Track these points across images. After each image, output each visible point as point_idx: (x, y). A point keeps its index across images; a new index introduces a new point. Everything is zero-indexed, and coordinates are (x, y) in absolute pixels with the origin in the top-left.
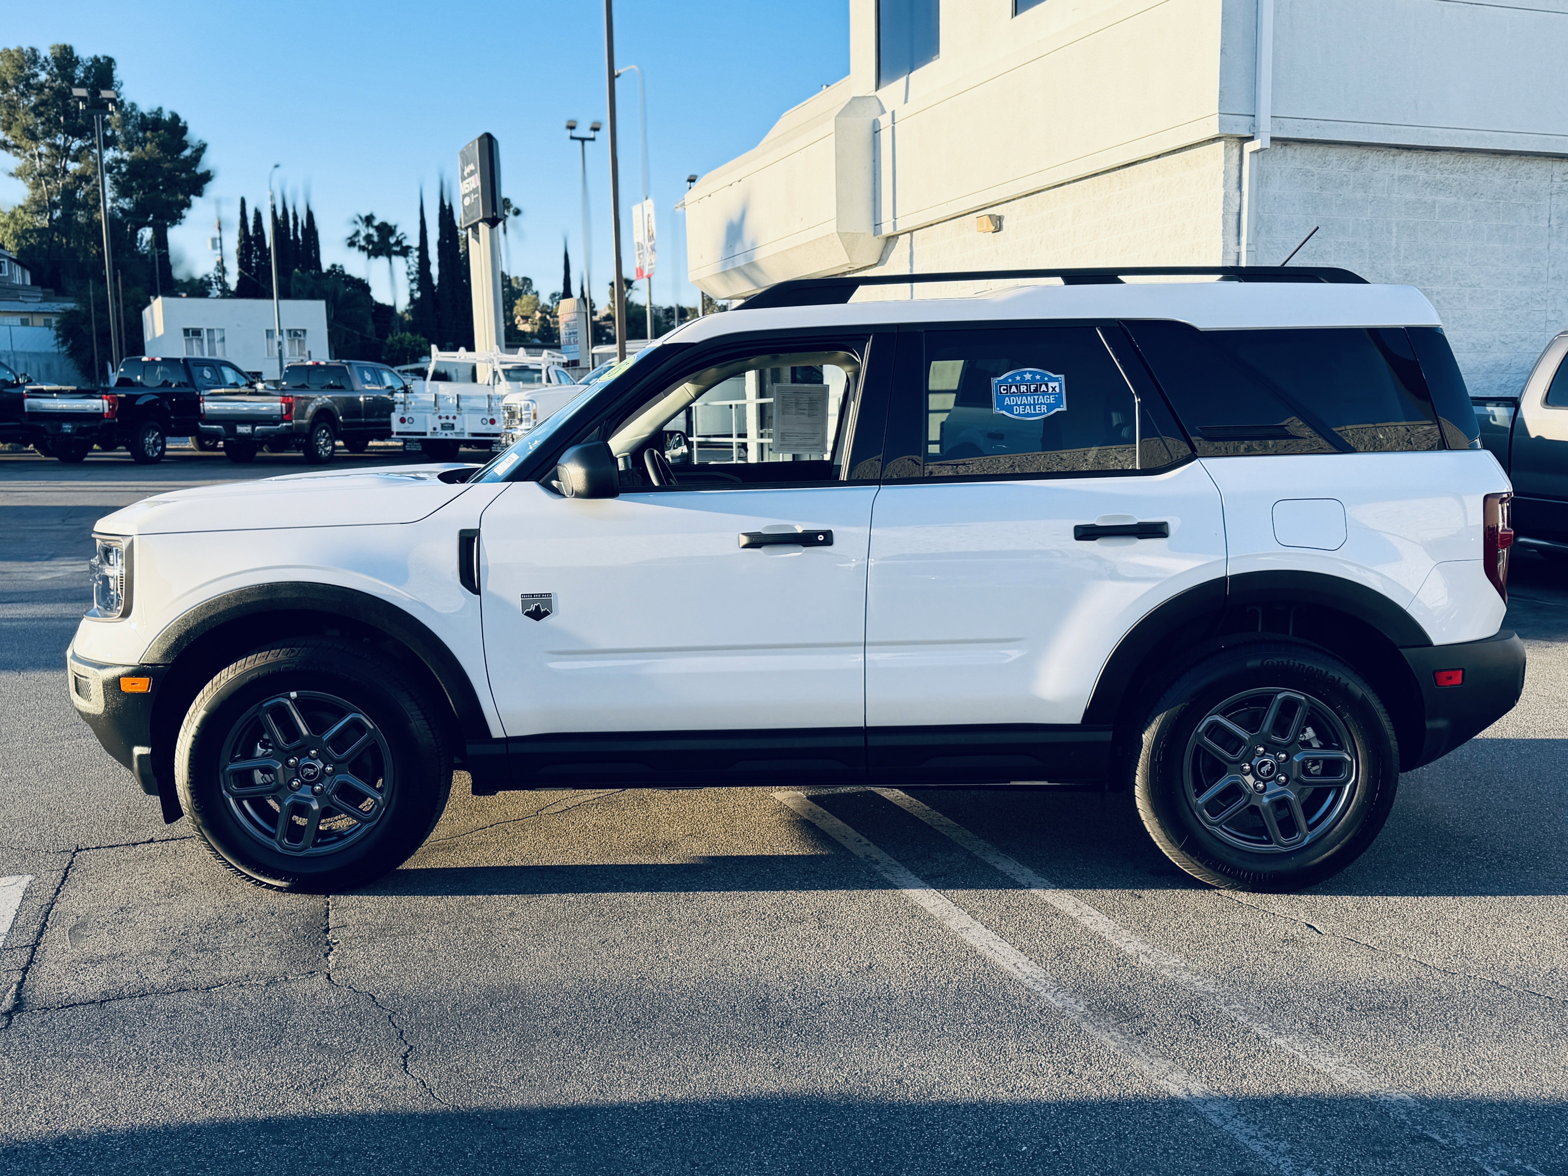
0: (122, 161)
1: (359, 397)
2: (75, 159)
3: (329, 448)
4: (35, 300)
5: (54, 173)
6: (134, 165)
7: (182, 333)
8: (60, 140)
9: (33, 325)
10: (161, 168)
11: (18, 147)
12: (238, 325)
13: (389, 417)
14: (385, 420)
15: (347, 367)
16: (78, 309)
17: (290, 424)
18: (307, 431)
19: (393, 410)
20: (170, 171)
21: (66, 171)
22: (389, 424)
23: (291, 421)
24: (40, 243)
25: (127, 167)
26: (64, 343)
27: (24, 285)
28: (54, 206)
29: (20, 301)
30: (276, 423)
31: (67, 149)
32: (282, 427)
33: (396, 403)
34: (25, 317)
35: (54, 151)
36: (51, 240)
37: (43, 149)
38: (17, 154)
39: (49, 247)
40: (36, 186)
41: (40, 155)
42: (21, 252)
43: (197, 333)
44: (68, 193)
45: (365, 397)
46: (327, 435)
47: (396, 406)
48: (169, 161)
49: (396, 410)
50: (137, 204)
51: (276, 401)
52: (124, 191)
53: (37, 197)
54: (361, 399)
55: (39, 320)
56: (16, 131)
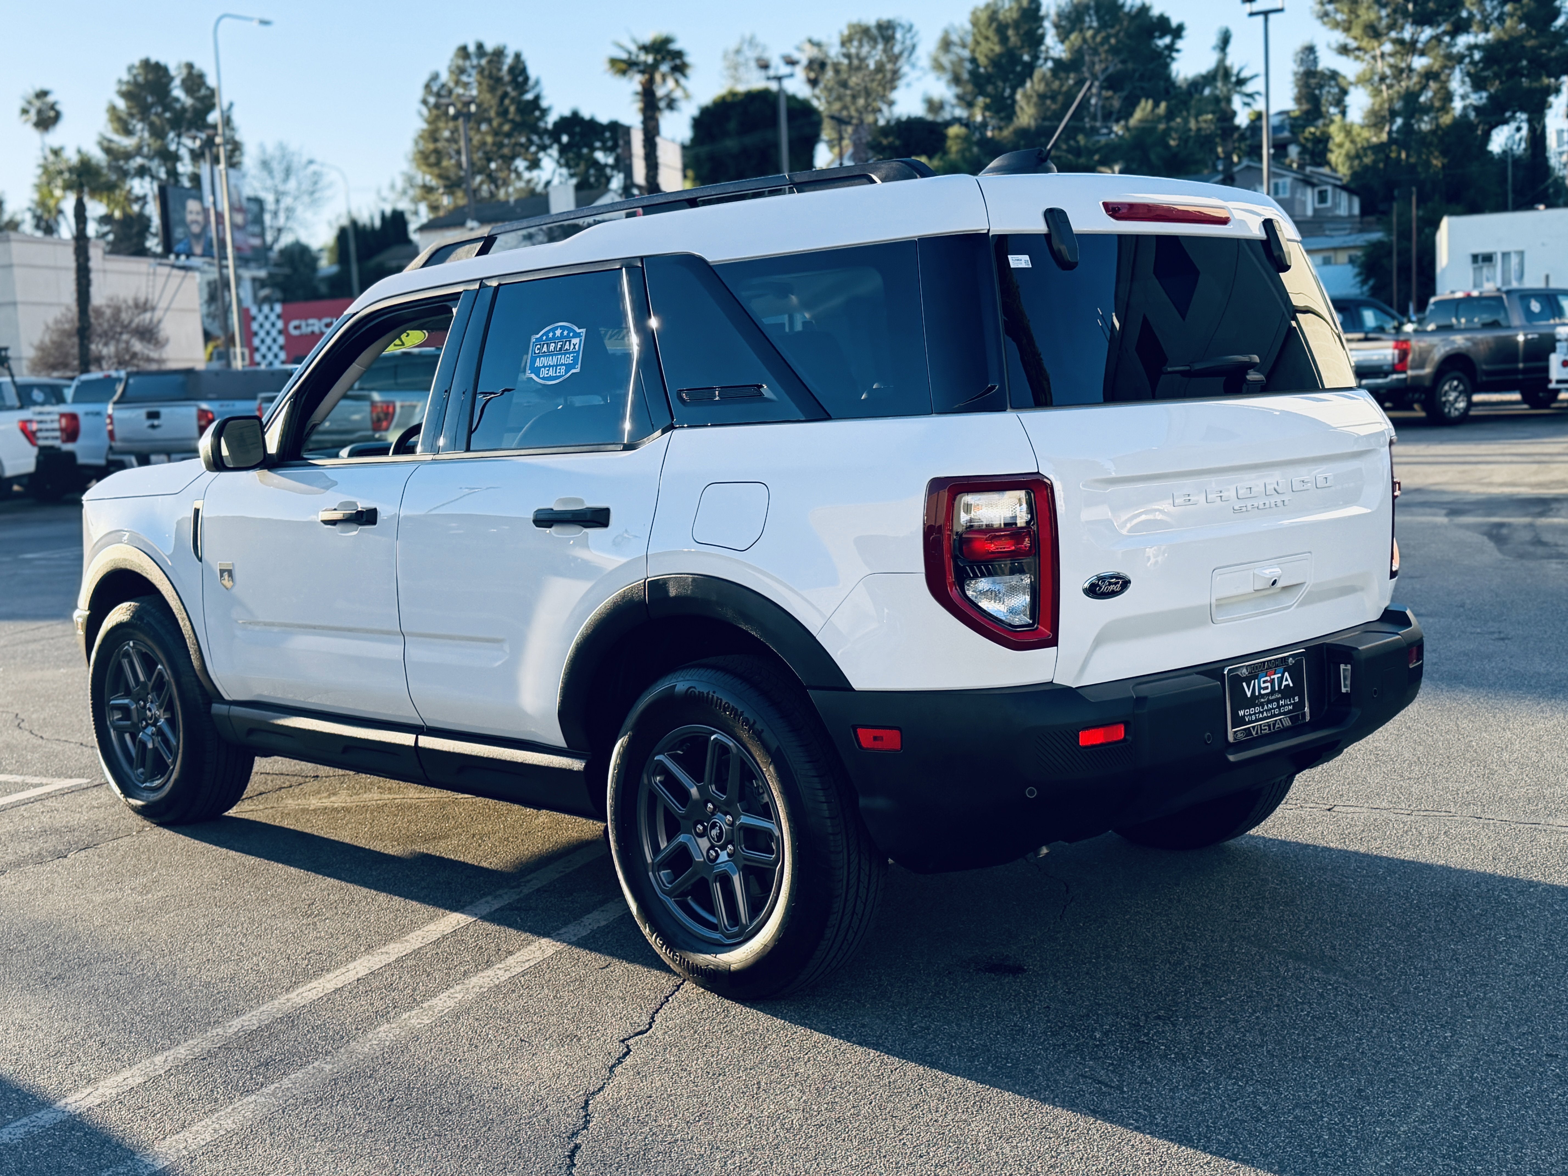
0: (1476, 47)
1: (1517, 335)
2: (1422, 53)
3: (1461, 405)
4: (1343, 233)
5: (1398, 73)
6: (1488, 50)
7: (1470, 259)
8: (1407, 34)
9: (1336, 264)
10: (1523, 47)
11: (1358, 49)
12: (1543, 244)
13: (1547, 360)
14: (1541, 364)
15: (1504, 296)
16: (1386, 239)
17: (1402, 376)
18: (1427, 383)
19: (1553, 350)
20: (1533, 49)
21: (1410, 69)
22: (1546, 369)
23: (1404, 372)
24: (1375, 162)
25: (1481, 54)
26: (1364, 282)
27: (1351, 216)
28: (1393, 114)
29: (1327, 236)
30: (1386, 374)
31: (1414, 41)
32: (1392, 381)
33: (1559, 341)
34: (1326, 254)
35: (1398, 48)
36: (1388, 157)
37: (1388, 47)
38: (1357, 58)
39: (1386, 165)
40: (1377, 92)
41: (1383, 55)
42: (1355, 175)
43: (1488, 258)
44: (1410, 97)
45: (1525, 335)
46: (1461, 388)
47: (1558, 345)
48: (1535, 37)
49: (1558, 350)
50: (1490, 98)
51: (1387, 348)
52: (1478, 84)
53: (1377, 107)
54: (1521, 338)
55: (1343, 257)
56: (1357, 31)
